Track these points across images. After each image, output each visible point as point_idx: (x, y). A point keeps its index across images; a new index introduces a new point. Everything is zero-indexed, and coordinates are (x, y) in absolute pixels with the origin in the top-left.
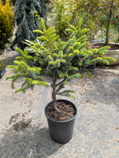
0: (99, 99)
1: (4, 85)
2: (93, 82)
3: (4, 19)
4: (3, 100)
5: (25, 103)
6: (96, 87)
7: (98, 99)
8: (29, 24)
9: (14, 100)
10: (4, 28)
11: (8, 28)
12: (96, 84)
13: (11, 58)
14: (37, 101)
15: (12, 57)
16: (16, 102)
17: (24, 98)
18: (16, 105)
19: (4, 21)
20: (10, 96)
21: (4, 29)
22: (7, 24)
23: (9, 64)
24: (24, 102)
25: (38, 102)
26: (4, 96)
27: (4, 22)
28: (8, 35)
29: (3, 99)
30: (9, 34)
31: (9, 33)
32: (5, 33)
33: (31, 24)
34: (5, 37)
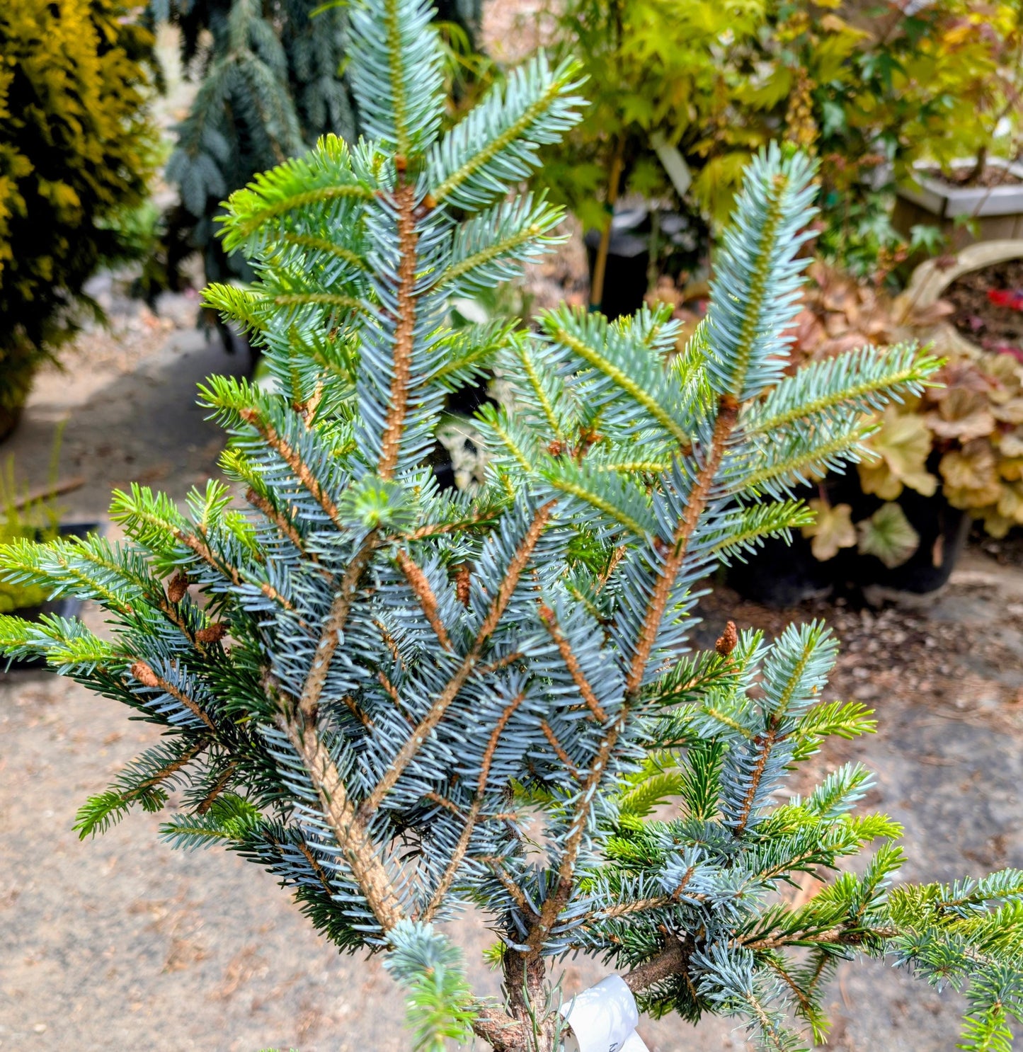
0: (936, 1013)
1: (82, 759)
2: (906, 767)
3: (34, 42)
4: (72, 957)
5: (257, 1007)
6: (928, 845)
7: (930, 1022)
8: (304, 73)
9: (161, 962)
10: (46, 128)
11: (88, 127)
12: (932, 803)
13: (152, 383)
14: (357, 995)
15: (167, 370)
16: (176, 992)
17: (254, 941)
18: (179, 1028)
19: (39, 60)
20: (134, 911)
21: (56, 134)
22: (72, 85)
23: (136, 470)
24: (247, 997)
25: (371, 1001)
26: (79, 903)
27: (43, 70)
28: (104, 193)
29: (72, 941)
30: (105, 184)
31: (109, 176)
32: (70, 177)
33: (314, 66)
34: (66, 217)
